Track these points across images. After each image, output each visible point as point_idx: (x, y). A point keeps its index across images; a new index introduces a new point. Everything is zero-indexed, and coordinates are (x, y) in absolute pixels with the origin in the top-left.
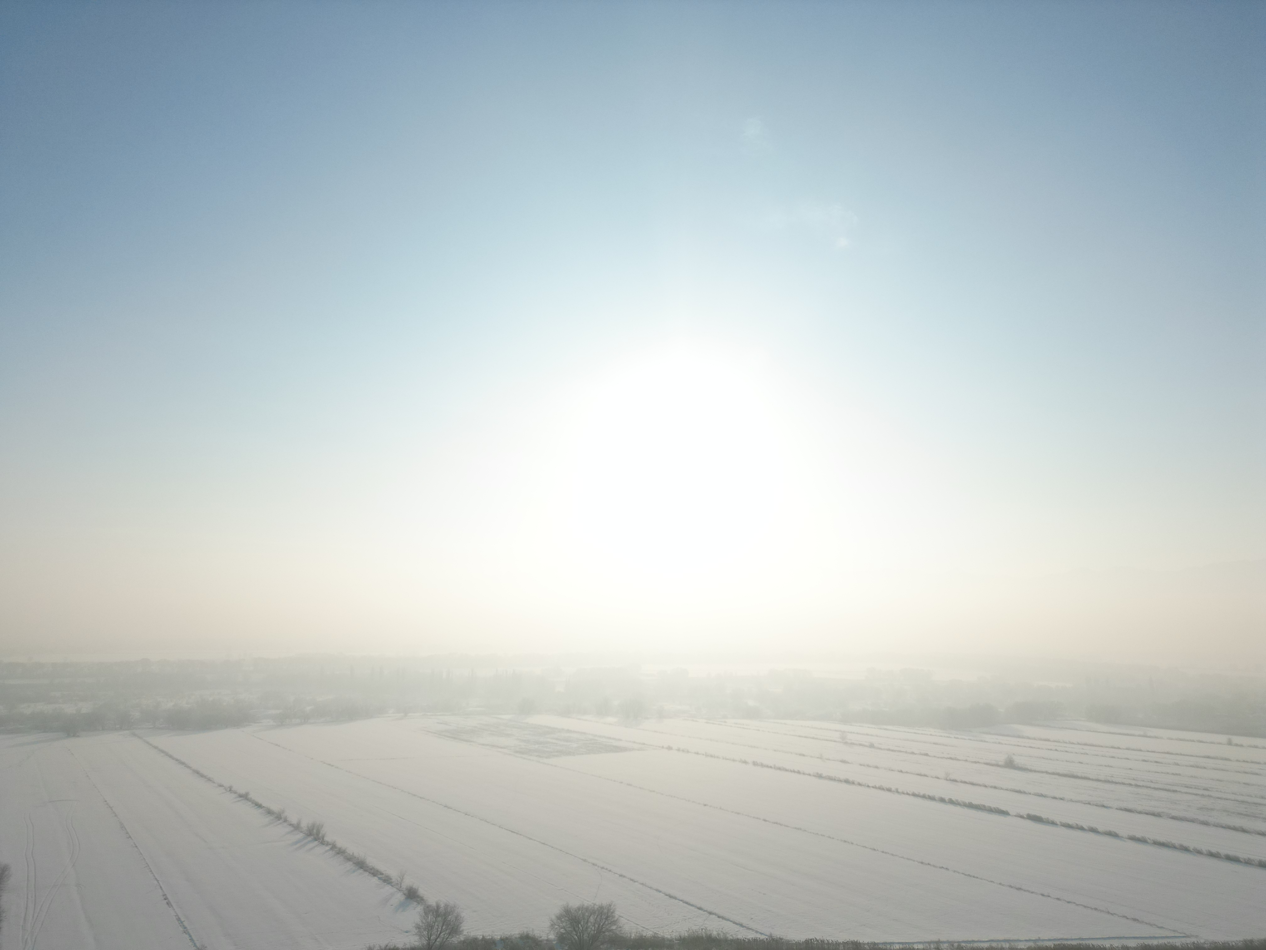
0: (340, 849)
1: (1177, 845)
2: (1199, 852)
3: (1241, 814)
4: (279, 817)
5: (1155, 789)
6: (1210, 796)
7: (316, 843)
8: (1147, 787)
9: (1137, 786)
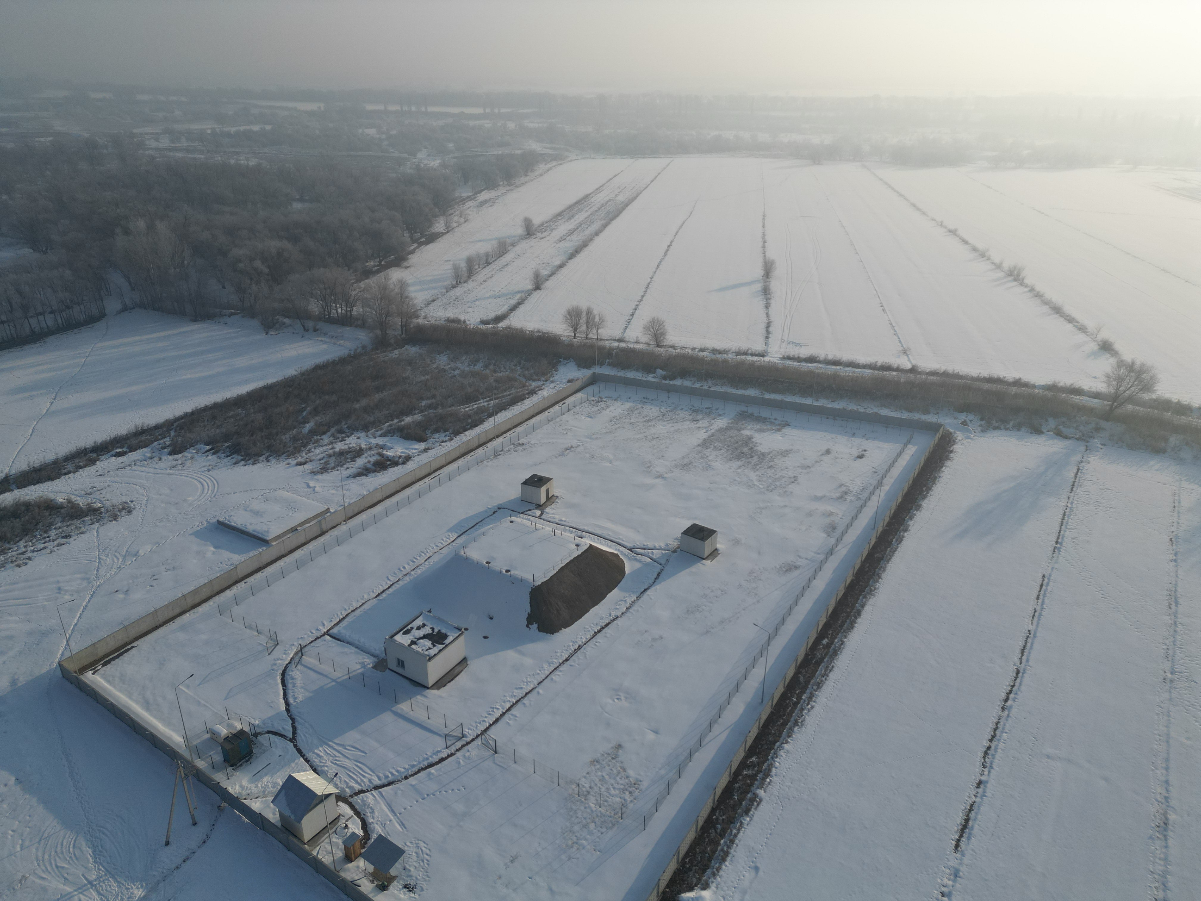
0: (1038, 292)
4: (983, 255)
7: (1015, 283)
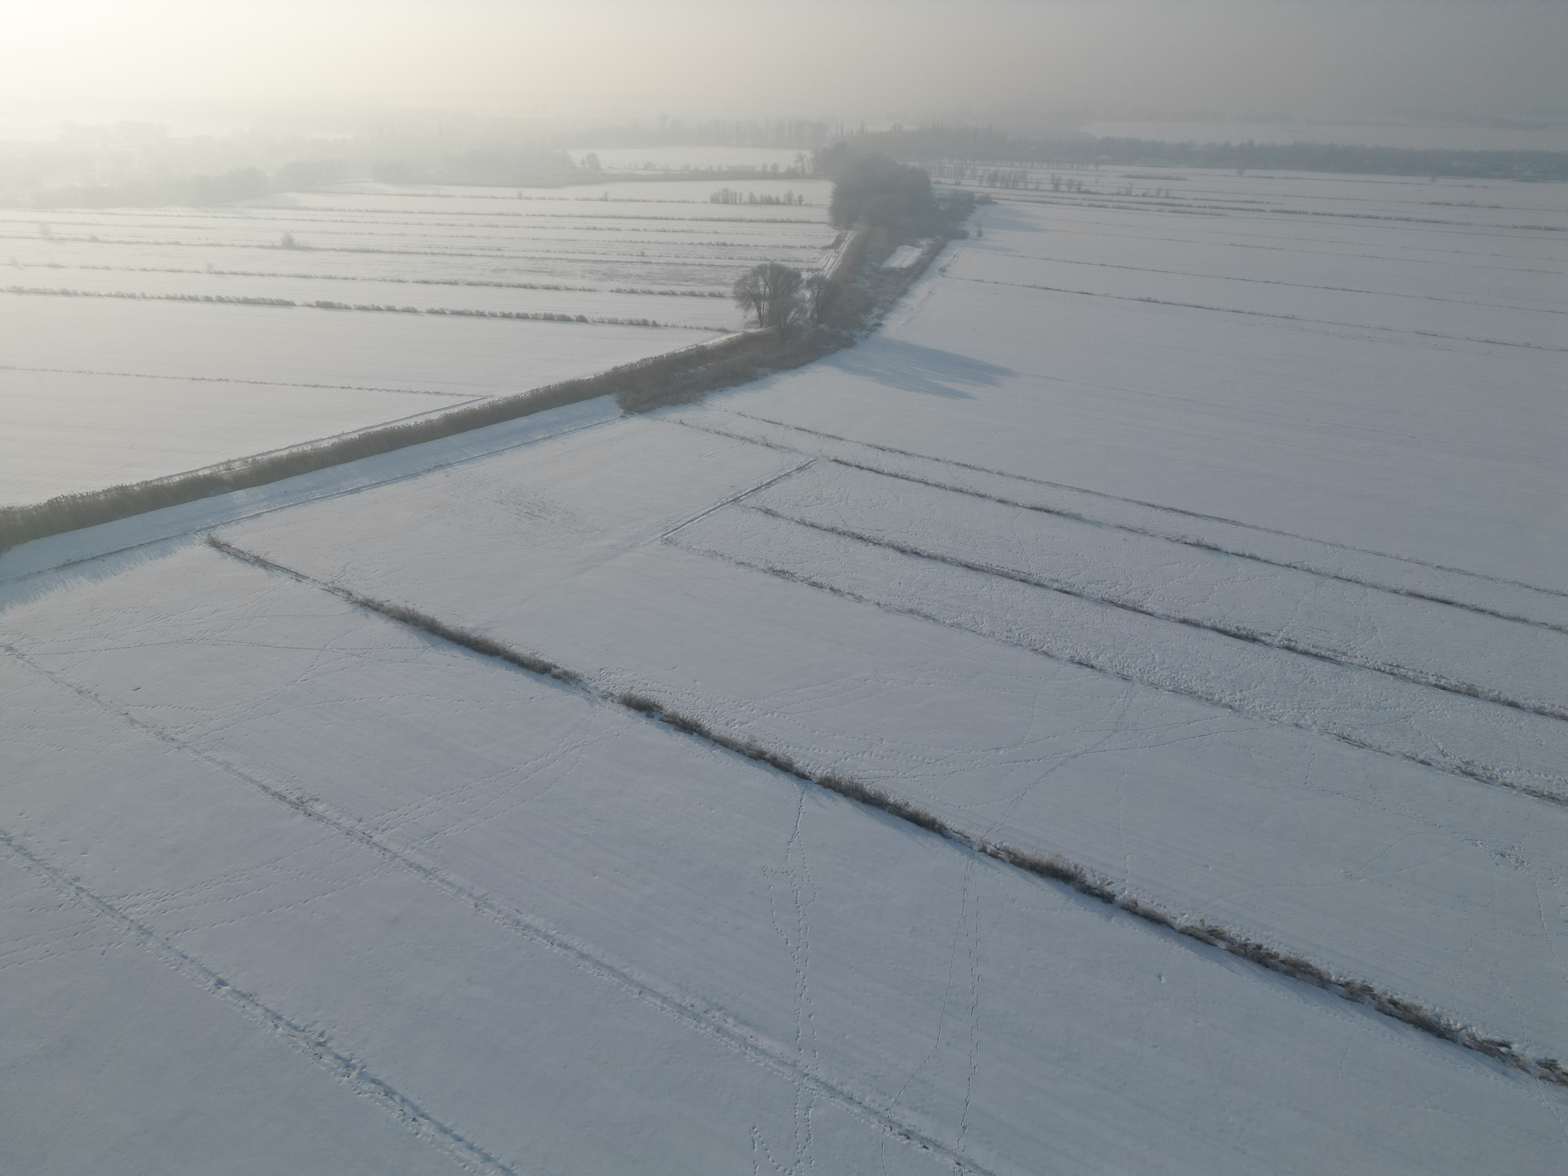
1: (473, 311)
2: (494, 315)
3: (530, 271)
5: (451, 255)
6: (502, 256)
8: (443, 254)
9: (433, 254)
